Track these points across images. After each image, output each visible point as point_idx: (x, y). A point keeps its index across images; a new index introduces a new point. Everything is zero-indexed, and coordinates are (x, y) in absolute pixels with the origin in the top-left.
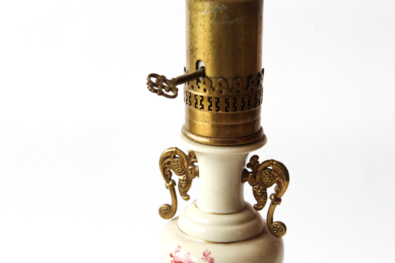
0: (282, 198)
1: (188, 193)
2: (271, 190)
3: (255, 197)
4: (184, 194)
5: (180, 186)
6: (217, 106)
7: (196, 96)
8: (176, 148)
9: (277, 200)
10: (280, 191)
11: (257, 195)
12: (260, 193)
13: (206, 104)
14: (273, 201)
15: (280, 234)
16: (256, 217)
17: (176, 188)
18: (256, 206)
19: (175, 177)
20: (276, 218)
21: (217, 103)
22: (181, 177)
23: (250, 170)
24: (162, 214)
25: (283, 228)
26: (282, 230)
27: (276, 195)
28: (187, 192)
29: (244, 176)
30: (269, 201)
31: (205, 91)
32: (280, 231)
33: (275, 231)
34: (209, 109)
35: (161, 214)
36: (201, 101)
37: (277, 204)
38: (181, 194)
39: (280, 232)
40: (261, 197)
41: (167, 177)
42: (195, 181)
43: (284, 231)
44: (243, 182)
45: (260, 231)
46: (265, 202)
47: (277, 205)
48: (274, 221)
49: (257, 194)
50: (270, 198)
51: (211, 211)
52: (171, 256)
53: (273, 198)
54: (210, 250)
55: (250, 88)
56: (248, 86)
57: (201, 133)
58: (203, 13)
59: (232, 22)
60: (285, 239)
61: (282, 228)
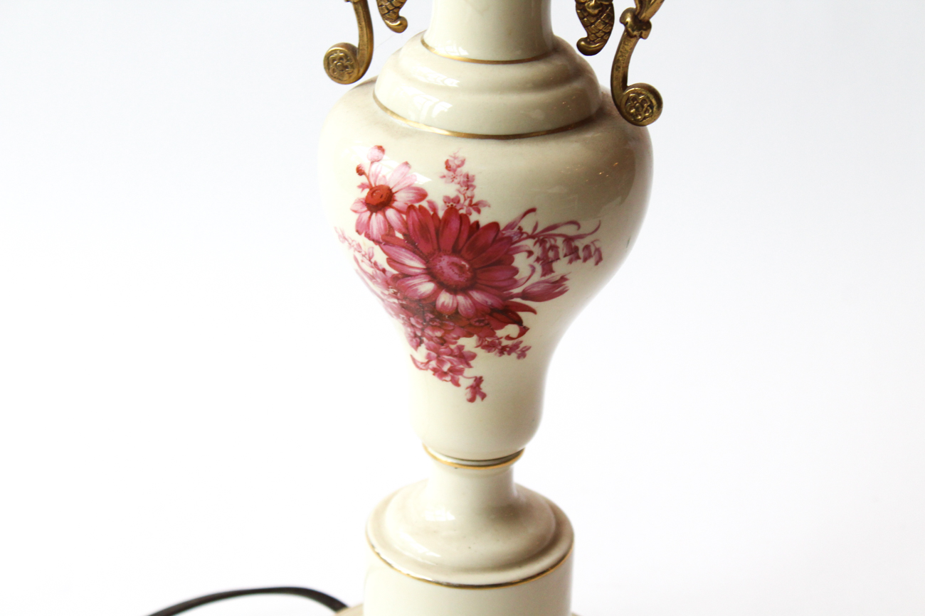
0: (652, 20)
1: (402, 13)
3: (581, 19)
4: (393, 16)
9: (639, 25)
10: (648, 1)
11: (585, 14)
12: (595, 7)
14: (630, 29)
15: (645, 118)
16: (582, 72)
18: (583, 43)
20: (635, 77)
24: (334, 71)
25: (654, 101)
26: (651, 106)
27: (638, 11)
28: (399, 8)
30: (618, 30)
32: (644, 109)
33: (631, 109)
35: (331, 71)
37: (641, 37)
38: (383, 16)
39: (645, 112)
40: (597, 20)
43: (655, 109)
45: (594, 110)
46: (609, 33)
47: (641, 40)
48: (629, 84)
49: (585, 11)
50: (622, 20)
51: (465, 53)
52: (360, 172)
53: (629, 20)
54: (461, 155)
60: (655, 131)
61: (649, 101)
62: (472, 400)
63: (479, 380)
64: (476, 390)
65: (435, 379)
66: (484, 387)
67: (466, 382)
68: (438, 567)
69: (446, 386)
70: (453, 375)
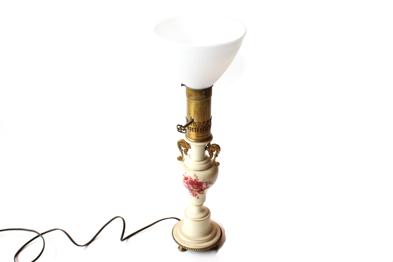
0: (218, 155)
2: (214, 153)
3: (209, 154)
4: (186, 154)
5: (184, 151)
6: (198, 131)
7: (191, 127)
8: (183, 140)
9: (216, 156)
10: (218, 152)
12: (211, 153)
13: (194, 130)
16: (210, 160)
17: (183, 151)
18: (210, 157)
19: (183, 148)
20: (216, 161)
21: (198, 130)
22: (185, 148)
23: (208, 147)
29: (206, 148)
30: (214, 156)
31: (194, 126)
33: (216, 165)
34: (195, 132)
35: (178, 159)
36: (192, 129)
40: (211, 155)
41: (180, 148)
42: (189, 150)
44: (205, 150)
45: (211, 165)
50: (214, 155)
51: (195, 160)
52: (184, 175)
53: (215, 155)
54: (196, 173)
55: (208, 125)
56: (207, 124)
57: (192, 138)
58: (193, 104)
59: (202, 106)
60: (219, 167)
61: (218, 164)
62: (198, 199)
63: (198, 197)
64: (198, 198)
65: (193, 197)
66: (199, 197)
67: (197, 197)
68: (194, 218)
69: (194, 197)
70: (195, 196)
